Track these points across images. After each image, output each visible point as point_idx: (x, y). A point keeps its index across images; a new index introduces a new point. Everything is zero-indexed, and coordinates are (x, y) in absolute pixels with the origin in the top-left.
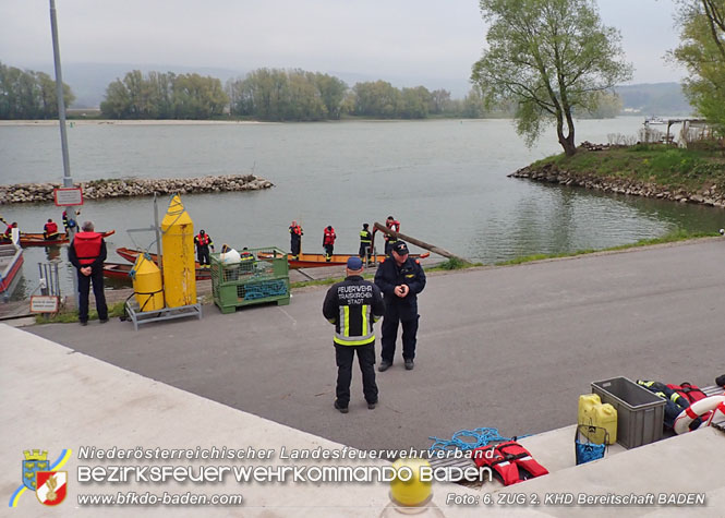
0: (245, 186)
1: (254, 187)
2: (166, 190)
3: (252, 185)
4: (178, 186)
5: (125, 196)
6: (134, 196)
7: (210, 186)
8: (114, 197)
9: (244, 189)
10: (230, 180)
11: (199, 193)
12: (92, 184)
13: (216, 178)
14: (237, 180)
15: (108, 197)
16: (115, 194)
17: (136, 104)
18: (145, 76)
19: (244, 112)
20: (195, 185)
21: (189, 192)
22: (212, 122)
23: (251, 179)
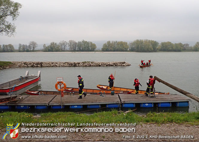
0: (122, 65)
1: (125, 65)
2: (101, 65)
3: (124, 64)
4: (104, 64)
5: (90, 66)
6: (92, 66)
7: (112, 64)
8: (88, 66)
9: (122, 66)
10: (118, 63)
11: (110, 66)
12: (83, 63)
13: (115, 62)
14: (120, 63)
15: (86, 66)
16: (88, 65)
17: (109, 48)
18: (111, 42)
19: (132, 50)
20: (109, 64)
21: (107, 66)
22: (125, 52)
23: (124, 63)
